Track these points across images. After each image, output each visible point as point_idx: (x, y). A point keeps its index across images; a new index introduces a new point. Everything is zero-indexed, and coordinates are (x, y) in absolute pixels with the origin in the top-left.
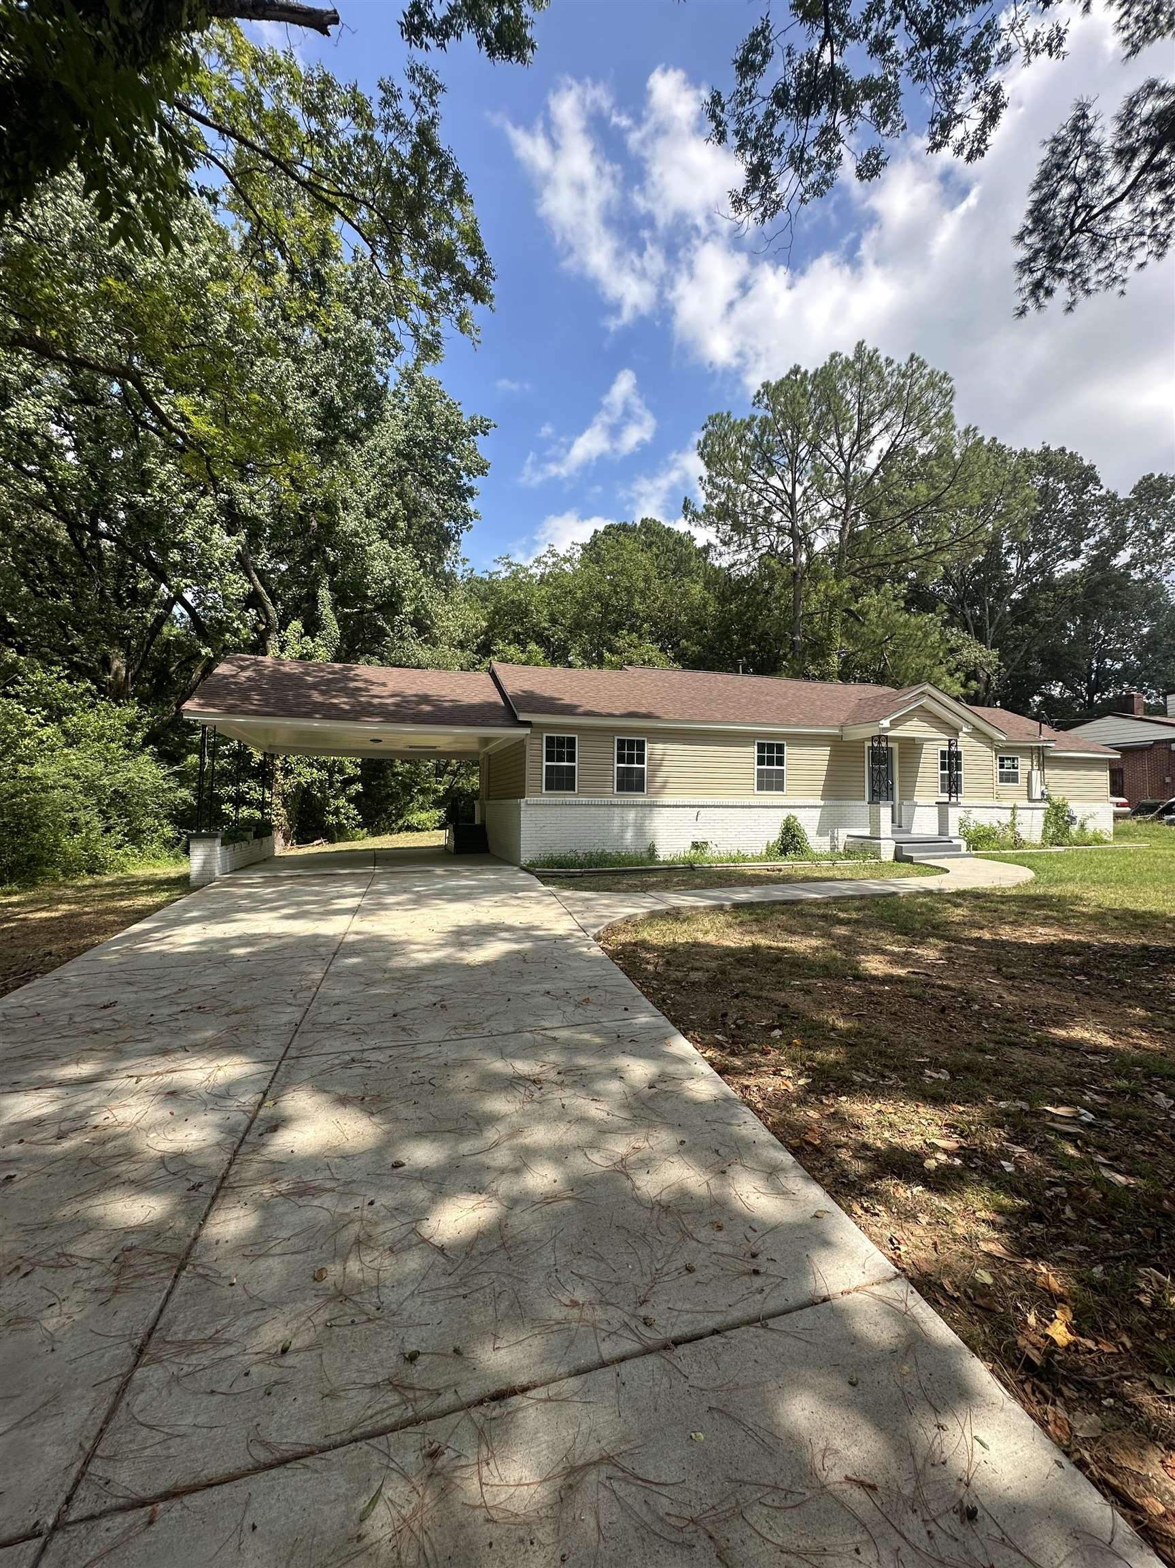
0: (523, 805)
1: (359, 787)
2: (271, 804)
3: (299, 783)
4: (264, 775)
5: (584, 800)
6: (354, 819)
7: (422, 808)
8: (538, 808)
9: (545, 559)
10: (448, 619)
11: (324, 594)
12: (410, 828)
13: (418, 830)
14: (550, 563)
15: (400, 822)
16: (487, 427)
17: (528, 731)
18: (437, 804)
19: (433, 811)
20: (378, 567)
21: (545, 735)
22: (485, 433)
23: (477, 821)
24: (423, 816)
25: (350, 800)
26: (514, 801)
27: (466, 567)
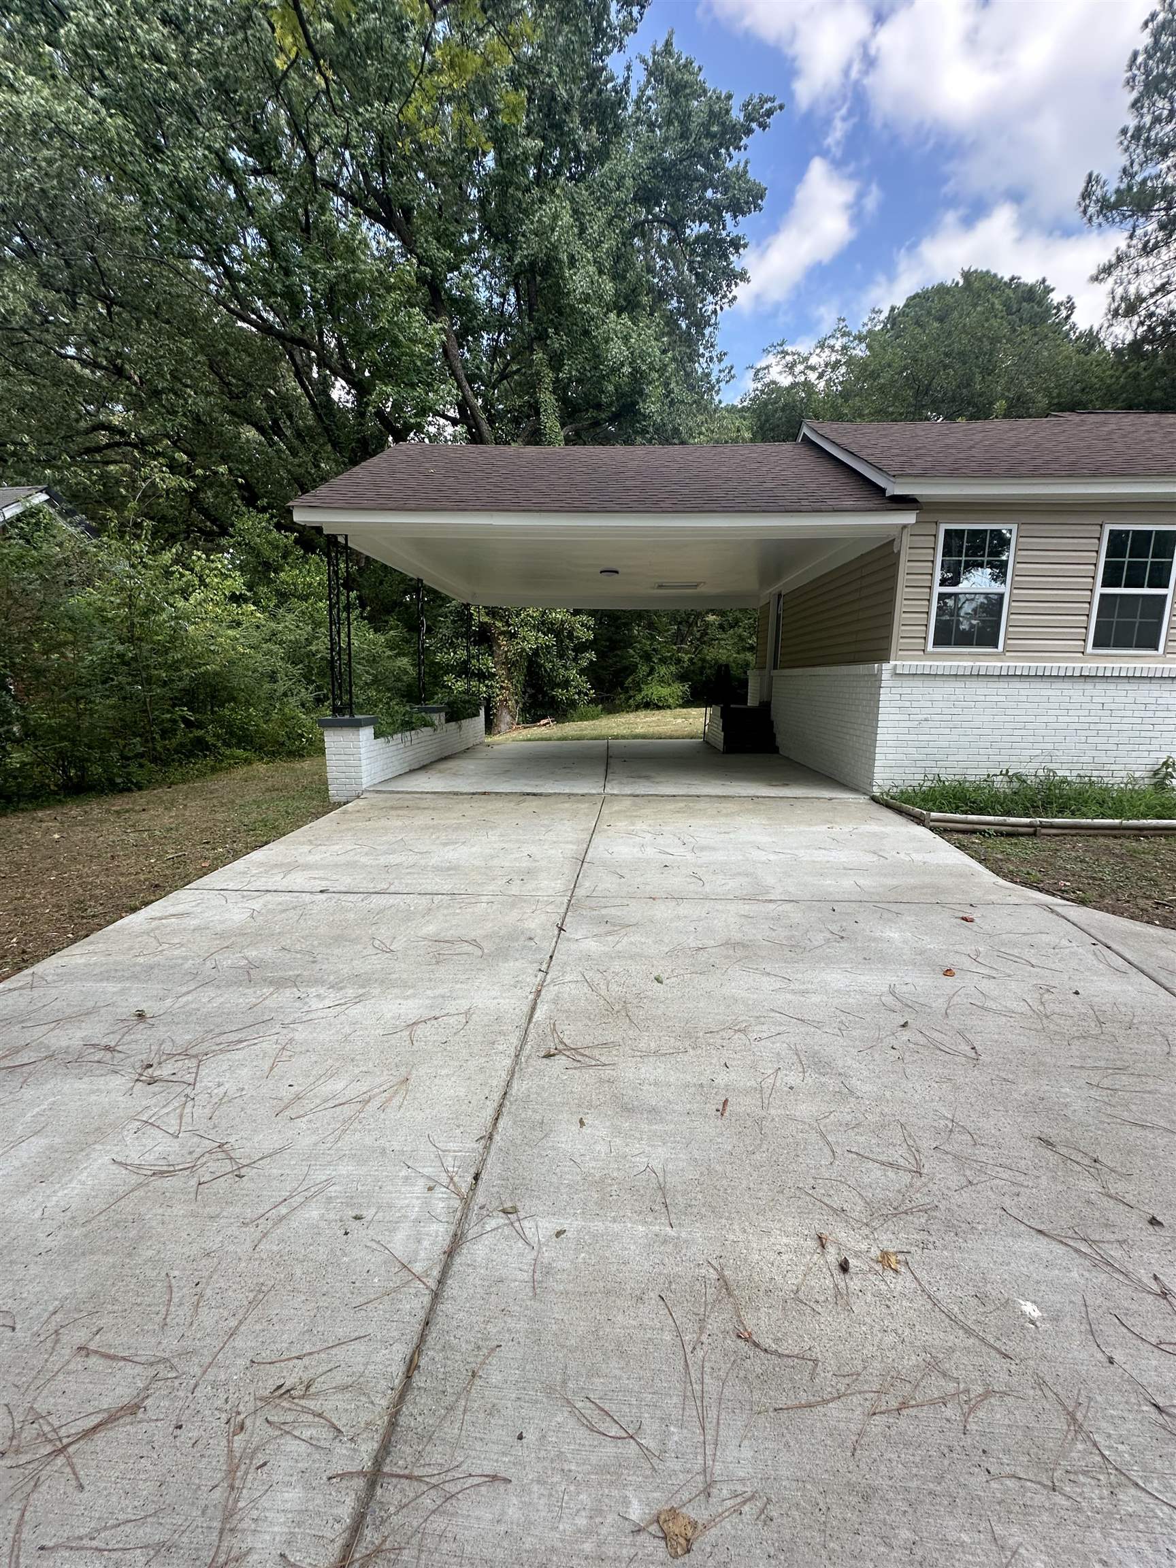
0: (885, 676)
1: (592, 655)
2: (494, 675)
3: (523, 650)
4: (484, 638)
5: (1022, 666)
6: (586, 694)
7: (662, 681)
8: (918, 683)
9: (832, 342)
10: (701, 433)
11: (547, 398)
12: (648, 705)
13: (659, 708)
14: (838, 347)
15: (639, 697)
16: (769, 113)
17: (909, 518)
18: (682, 678)
19: (676, 685)
20: (616, 351)
21: (943, 527)
22: (763, 126)
23: (752, 701)
24: (665, 691)
25: (582, 672)
26: (861, 669)
27: (723, 365)
